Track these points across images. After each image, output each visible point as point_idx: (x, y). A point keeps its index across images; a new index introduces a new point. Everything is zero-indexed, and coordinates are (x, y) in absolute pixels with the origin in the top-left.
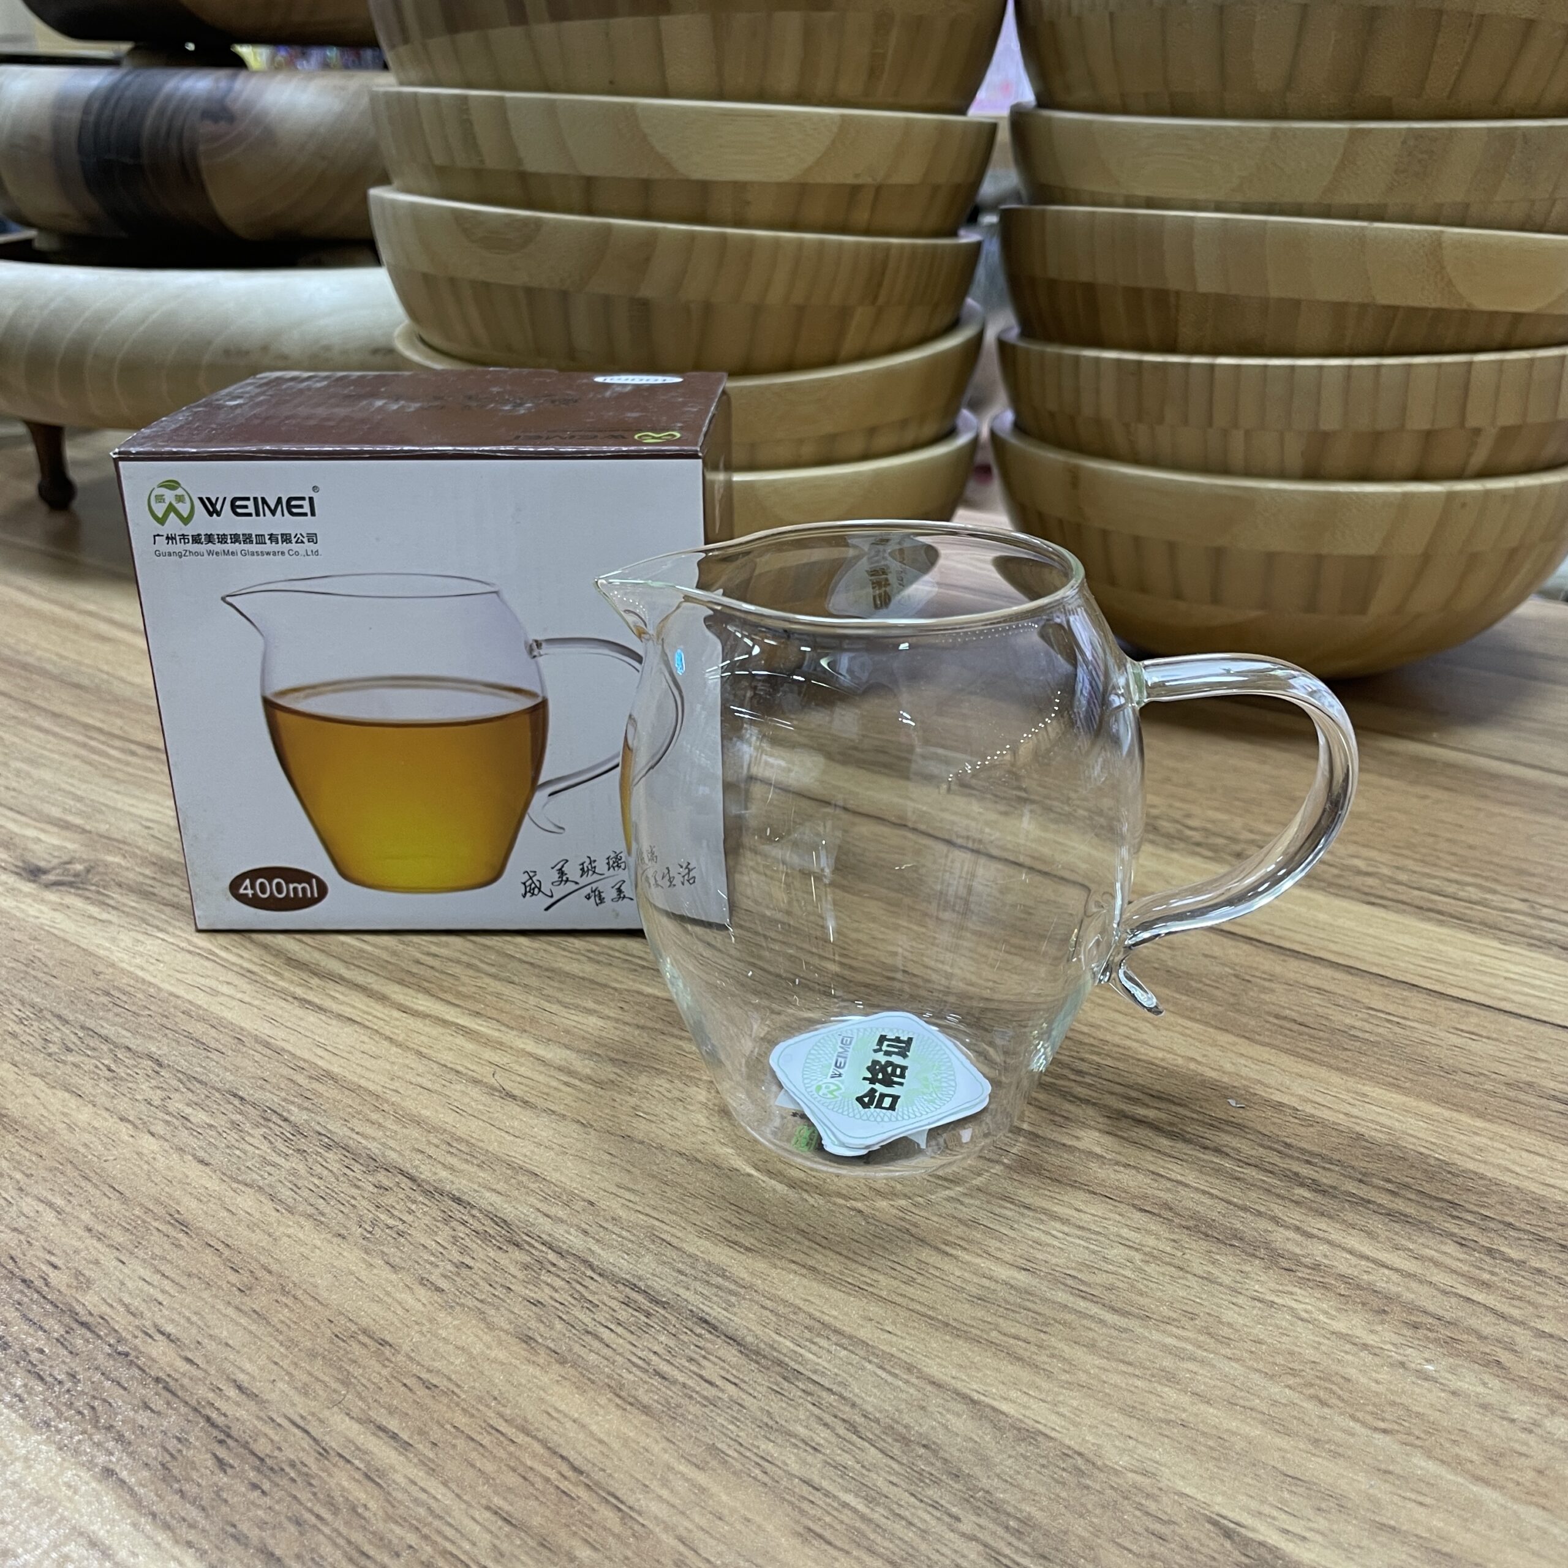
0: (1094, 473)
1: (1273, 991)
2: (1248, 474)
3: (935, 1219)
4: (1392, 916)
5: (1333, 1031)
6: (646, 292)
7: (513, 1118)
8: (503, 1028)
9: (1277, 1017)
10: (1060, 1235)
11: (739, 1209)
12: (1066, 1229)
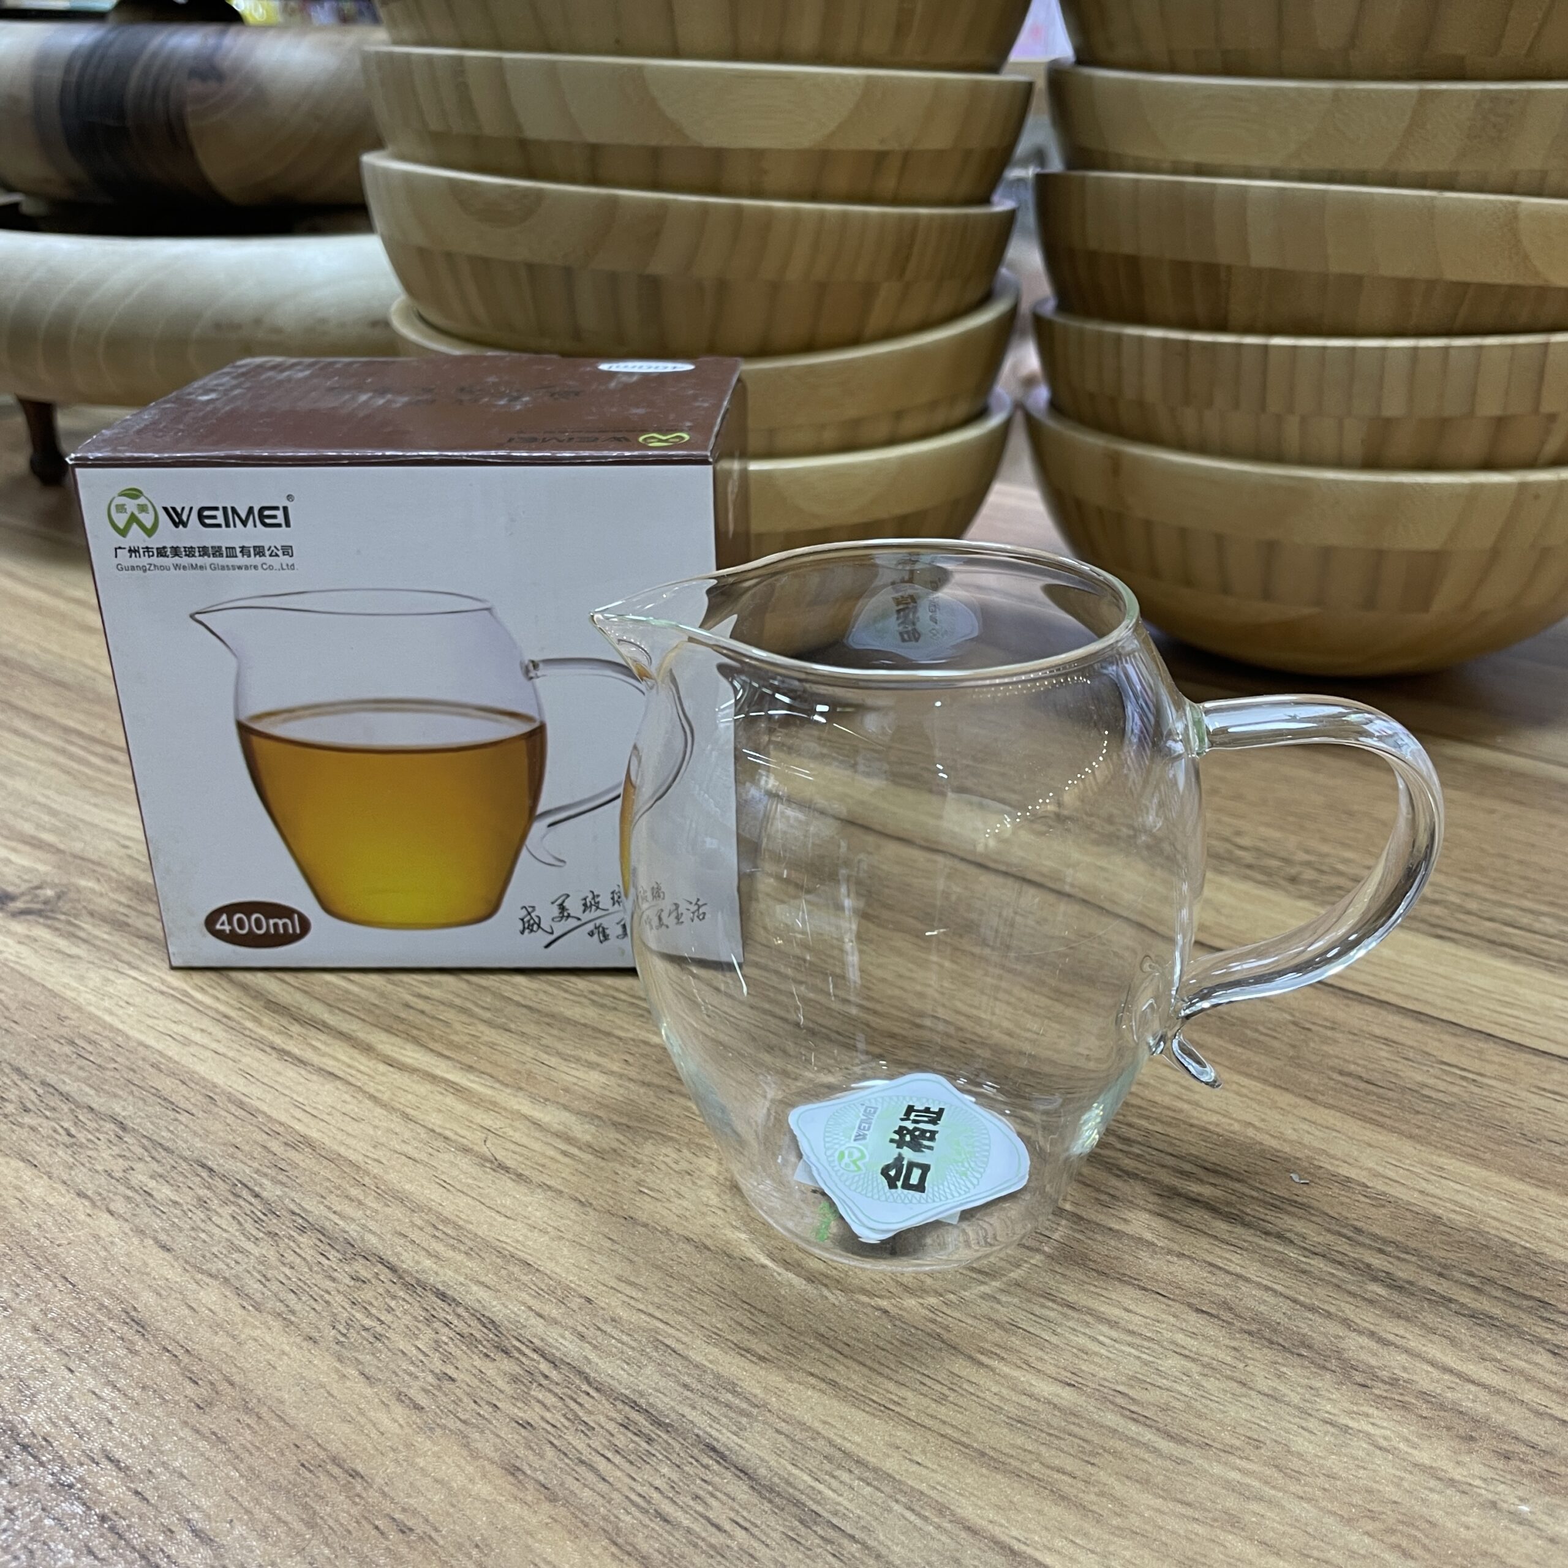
0: (1137, 460)
1: (1336, 1041)
2: (1304, 461)
3: (970, 1321)
4: (1462, 952)
5: (1404, 1089)
6: (658, 267)
7: (506, 1194)
8: (497, 1085)
9: (1341, 1073)
10: (1107, 1341)
11: (753, 1308)
12: (1114, 1334)
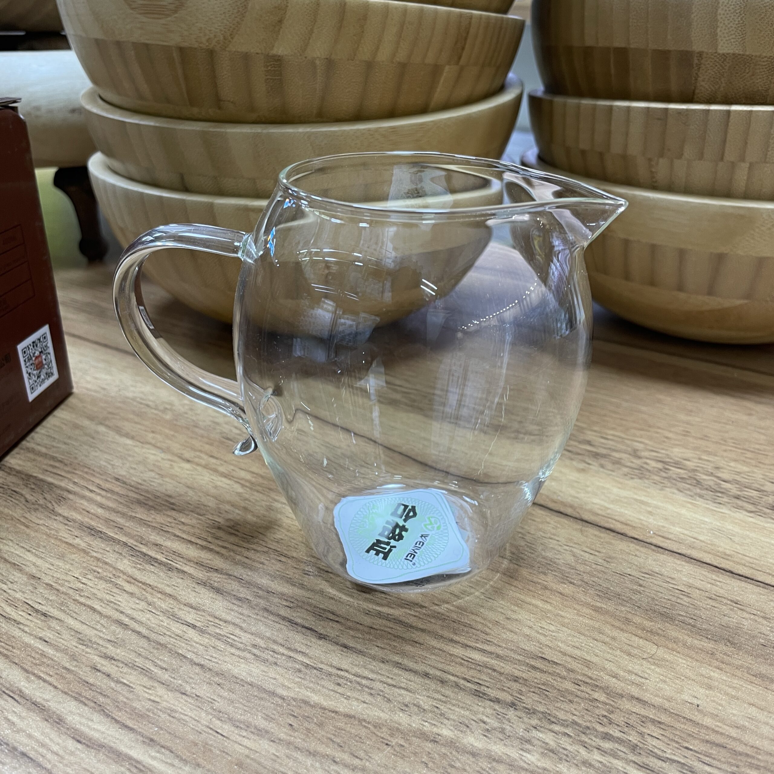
2: (746, 197)
6: (280, 50)
